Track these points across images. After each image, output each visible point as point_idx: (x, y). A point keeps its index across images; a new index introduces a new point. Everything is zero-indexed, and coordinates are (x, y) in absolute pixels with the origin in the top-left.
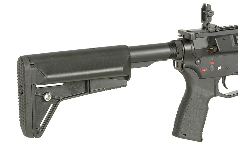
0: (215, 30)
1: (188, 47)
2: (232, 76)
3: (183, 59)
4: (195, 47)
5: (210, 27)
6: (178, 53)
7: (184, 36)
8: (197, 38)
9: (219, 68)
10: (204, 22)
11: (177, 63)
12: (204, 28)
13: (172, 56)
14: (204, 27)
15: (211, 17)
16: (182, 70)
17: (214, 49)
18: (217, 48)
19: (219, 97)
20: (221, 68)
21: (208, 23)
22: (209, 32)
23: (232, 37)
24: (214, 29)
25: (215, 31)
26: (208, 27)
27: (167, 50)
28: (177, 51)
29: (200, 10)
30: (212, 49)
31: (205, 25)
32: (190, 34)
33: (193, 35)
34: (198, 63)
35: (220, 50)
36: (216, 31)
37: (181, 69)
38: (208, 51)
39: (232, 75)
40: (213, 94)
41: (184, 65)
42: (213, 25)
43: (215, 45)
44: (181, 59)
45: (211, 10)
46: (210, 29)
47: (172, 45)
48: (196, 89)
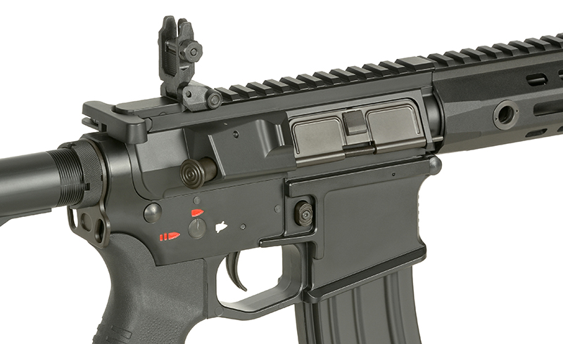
0: (207, 106)
1: (119, 165)
2: (260, 249)
3: (102, 207)
4: (141, 163)
5: (190, 96)
6: (88, 187)
7: (104, 127)
8: (148, 133)
9: (220, 227)
10: (168, 77)
11: (82, 217)
12: (170, 97)
13: (67, 197)
14: (167, 93)
15: (192, 63)
16: (100, 240)
17: (207, 169)
18: (214, 167)
19: (218, 319)
20: (226, 226)
21: (183, 83)
22: (187, 111)
23: (261, 125)
24: (204, 101)
25: (206, 108)
26: (185, 97)
27: (51, 179)
28: (82, 180)
29: (156, 37)
30: (200, 171)
31: (173, 88)
32: (128, 125)
33: (136, 128)
34: (152, 214)
35: (224, 173)
36: (209, 109)
37: (97, 236)
38: (185, 177)
39: (259, 245)
40: (199, 312)
41: (108, 225)
42: (199, 89)
43: (207, 157)
44: (98, 204)
45: (192, 39)
46: (189, 102)
47: (66, 157)
48: (143, 299)
